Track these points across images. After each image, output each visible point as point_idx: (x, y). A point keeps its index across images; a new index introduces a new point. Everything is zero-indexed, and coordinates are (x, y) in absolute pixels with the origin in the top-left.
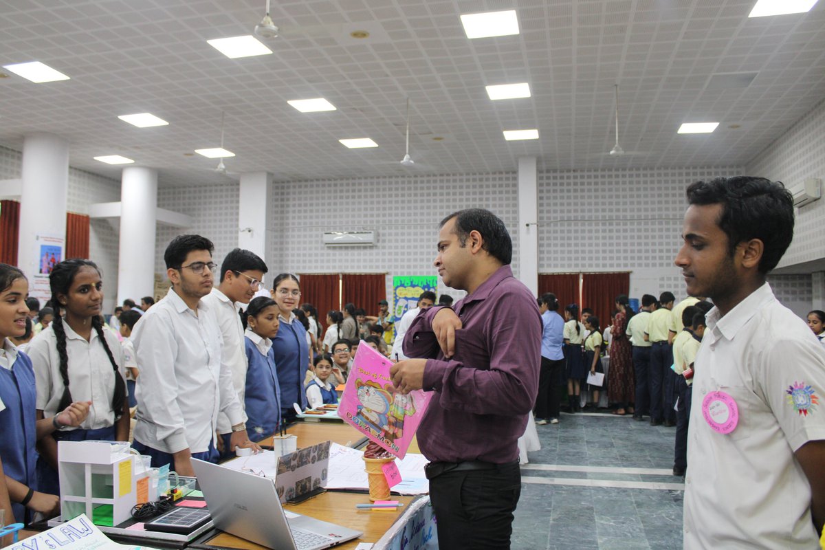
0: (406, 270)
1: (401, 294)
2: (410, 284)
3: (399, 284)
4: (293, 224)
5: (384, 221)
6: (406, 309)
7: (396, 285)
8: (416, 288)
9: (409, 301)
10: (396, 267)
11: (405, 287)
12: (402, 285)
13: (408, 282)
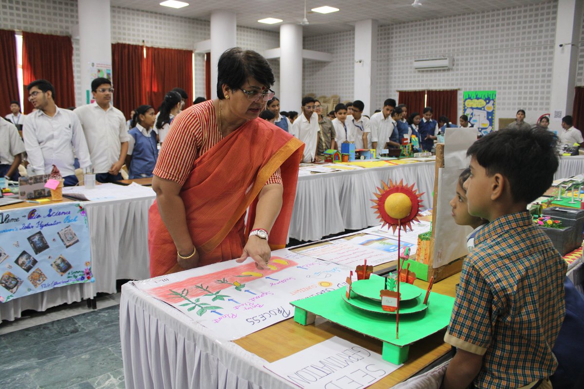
0: (473, 87)
1: (468, 105)
2: (475, 97)
3: (467, 97)
4: (396, 55)
5: (458, 50)
6: (471, 116)
7: (465, 98)
8: (480, 100)
9: (474, 110)
10: (466, 84)
11: (472, 99)
12: (470, 98)
13: (474, 96)
